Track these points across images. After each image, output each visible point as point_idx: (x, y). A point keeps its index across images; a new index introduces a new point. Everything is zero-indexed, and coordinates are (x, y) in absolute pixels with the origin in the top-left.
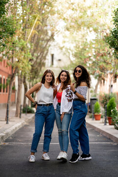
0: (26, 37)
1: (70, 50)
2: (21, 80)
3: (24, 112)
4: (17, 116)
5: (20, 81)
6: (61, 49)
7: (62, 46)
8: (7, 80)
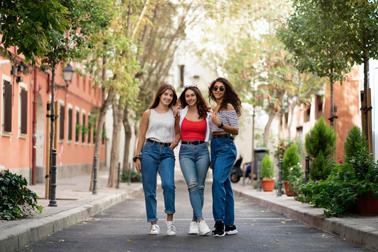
0: (129, 30)
1: (217, 56)
2: (119, 115)
3: (125, 179)
4: (111, 186)
5: (117, 118)
6: (200, 54)
7: (200, 48)
8: (89, 117)
